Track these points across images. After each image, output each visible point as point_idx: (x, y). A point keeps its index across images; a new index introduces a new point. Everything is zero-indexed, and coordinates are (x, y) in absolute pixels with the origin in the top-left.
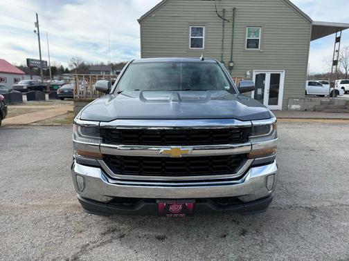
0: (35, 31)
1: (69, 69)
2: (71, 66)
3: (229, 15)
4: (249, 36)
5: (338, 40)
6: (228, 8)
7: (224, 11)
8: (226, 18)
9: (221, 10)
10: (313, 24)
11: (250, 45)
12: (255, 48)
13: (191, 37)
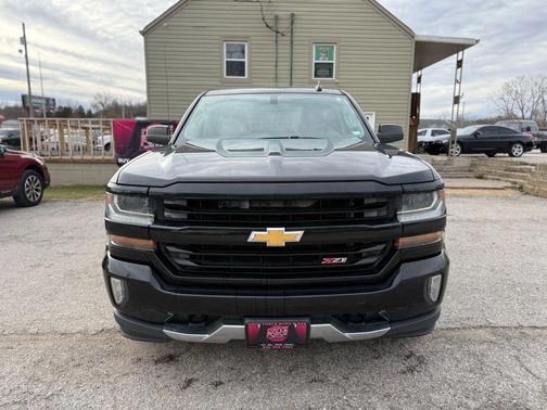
0: (20, 51)
1: (94, 112)
2: (95, 106)
3: (284, 25)
4: (317, 59)
5: (459, 64)
6: (284, 14)
7: (277, 18)
8: (280, 30)
9: (273, 17)
10: (416, 39)
11: (320, 72)
12: (327, 76)
13: (225, 59)
